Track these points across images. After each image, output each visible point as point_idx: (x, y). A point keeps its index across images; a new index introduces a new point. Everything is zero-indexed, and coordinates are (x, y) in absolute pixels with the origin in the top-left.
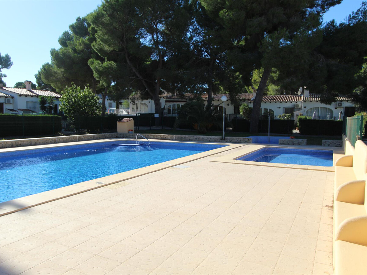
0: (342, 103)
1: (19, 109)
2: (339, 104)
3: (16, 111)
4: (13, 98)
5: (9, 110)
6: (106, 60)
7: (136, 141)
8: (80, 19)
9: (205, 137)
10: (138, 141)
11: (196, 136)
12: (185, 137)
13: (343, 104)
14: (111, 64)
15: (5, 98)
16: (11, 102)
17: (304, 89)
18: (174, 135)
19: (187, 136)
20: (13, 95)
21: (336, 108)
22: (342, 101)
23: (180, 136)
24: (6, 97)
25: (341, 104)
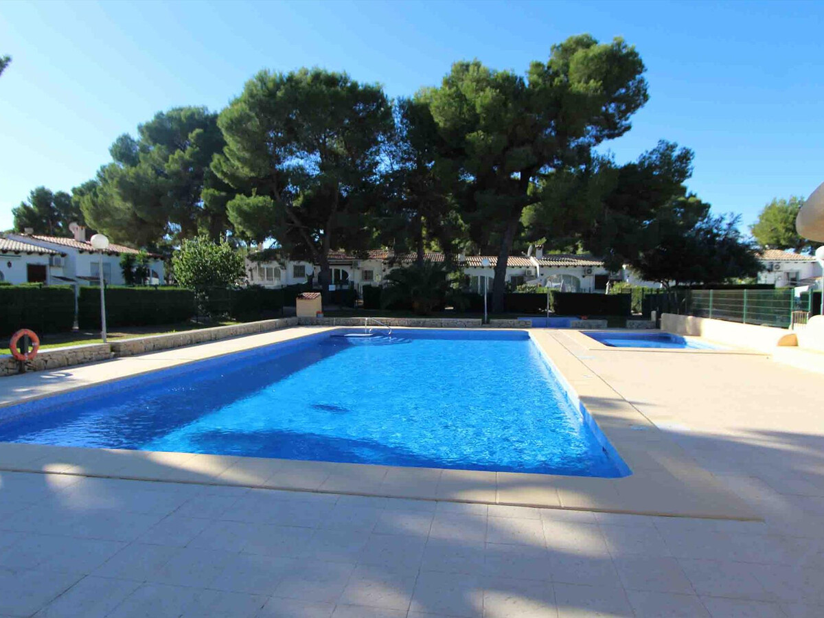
0: (592, 268)
1: (80, 277)
2: (588, 270)
3: (72, 280)
4: (63, 255)
5: (59, 279)
6: (254, 194)
7: (364, 329)
8: (163, 115)
9: (458, 320)
10: (368, 330)
11: (443, 319)
12: (425, 322)
13: (593, 271)
14: (265, 201)
15: (49, 256)
16: (62, 263)
17: (536, 248)
18: (406, 319)
19: (428, 320)
20: (64, 250)
21: (584, 277)
22: (591, 266)
23: (415, 320)
24: (52, 254)
25: (591, 271)
